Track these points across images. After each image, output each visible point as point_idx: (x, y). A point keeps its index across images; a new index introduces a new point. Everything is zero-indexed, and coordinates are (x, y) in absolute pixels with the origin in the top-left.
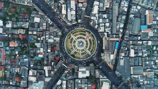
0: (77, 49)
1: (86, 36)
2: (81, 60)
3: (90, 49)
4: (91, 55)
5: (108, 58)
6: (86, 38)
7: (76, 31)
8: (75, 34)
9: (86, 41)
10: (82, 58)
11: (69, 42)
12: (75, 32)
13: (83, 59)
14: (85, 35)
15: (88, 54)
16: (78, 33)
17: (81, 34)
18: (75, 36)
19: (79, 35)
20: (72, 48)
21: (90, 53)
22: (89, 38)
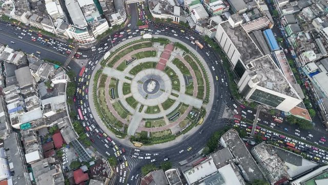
0: (145, 108)
1: (159, 54)
2: (179, 139)
3: (192, 87)
4: (205, 106)
5: (273, 78)
6: (161, 60)
7: (117, 54)
8: (117, 64)
9: (167, 70)
10: (179, 134)
11: (108, 96)
12: (118, 58)
13: (184, 132)
14: (153, 54)
15: (194, 109)
16: (128, 57)
17: (138, 56)
18: (120, 69)
19: (133, 59)
20: (126, 114)
21: (198, 103)
22: (172, 58)
